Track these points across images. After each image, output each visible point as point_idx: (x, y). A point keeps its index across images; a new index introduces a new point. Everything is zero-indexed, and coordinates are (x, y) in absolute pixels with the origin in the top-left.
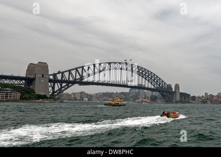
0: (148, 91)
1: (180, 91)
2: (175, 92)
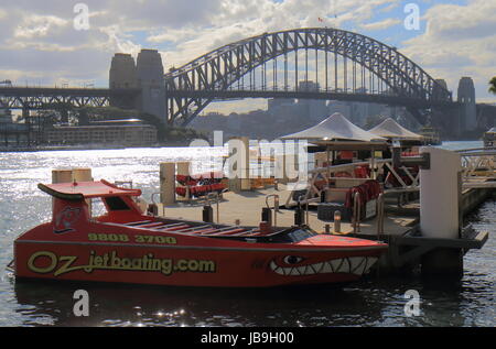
2: (459, 105)
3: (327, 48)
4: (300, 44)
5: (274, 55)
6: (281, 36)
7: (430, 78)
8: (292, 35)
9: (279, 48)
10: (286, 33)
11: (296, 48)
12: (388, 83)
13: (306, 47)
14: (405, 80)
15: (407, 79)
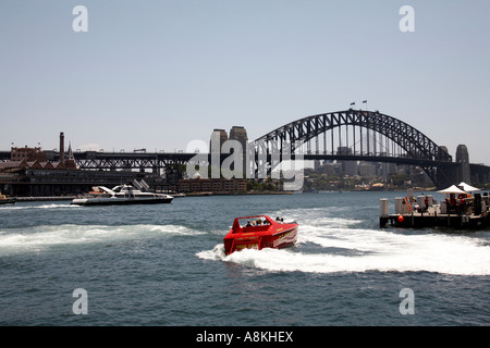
0: (365, 164)
1: (470, 162)
2: (457, 165)
3: (361, 124)
4: (342, 122)
5: (324, 129)
6: (329, 116)
7: (435, 145)
8: (337, 116)
9: (327, 124)
10: (332, 114)
11: (339, 124)
12: (405, 149)
13: (346, 123)
14: (416, 147)
15: (420, 147)
